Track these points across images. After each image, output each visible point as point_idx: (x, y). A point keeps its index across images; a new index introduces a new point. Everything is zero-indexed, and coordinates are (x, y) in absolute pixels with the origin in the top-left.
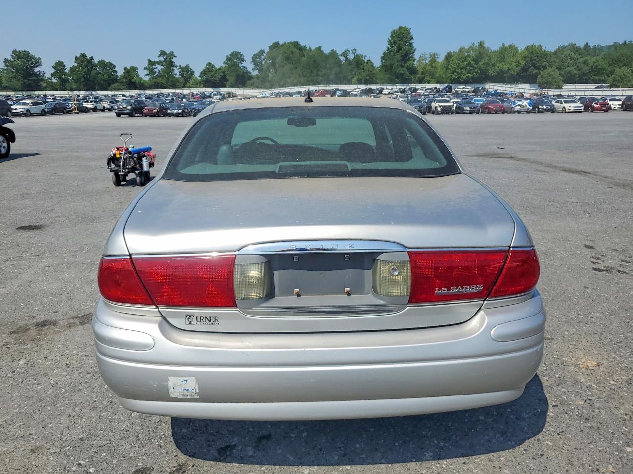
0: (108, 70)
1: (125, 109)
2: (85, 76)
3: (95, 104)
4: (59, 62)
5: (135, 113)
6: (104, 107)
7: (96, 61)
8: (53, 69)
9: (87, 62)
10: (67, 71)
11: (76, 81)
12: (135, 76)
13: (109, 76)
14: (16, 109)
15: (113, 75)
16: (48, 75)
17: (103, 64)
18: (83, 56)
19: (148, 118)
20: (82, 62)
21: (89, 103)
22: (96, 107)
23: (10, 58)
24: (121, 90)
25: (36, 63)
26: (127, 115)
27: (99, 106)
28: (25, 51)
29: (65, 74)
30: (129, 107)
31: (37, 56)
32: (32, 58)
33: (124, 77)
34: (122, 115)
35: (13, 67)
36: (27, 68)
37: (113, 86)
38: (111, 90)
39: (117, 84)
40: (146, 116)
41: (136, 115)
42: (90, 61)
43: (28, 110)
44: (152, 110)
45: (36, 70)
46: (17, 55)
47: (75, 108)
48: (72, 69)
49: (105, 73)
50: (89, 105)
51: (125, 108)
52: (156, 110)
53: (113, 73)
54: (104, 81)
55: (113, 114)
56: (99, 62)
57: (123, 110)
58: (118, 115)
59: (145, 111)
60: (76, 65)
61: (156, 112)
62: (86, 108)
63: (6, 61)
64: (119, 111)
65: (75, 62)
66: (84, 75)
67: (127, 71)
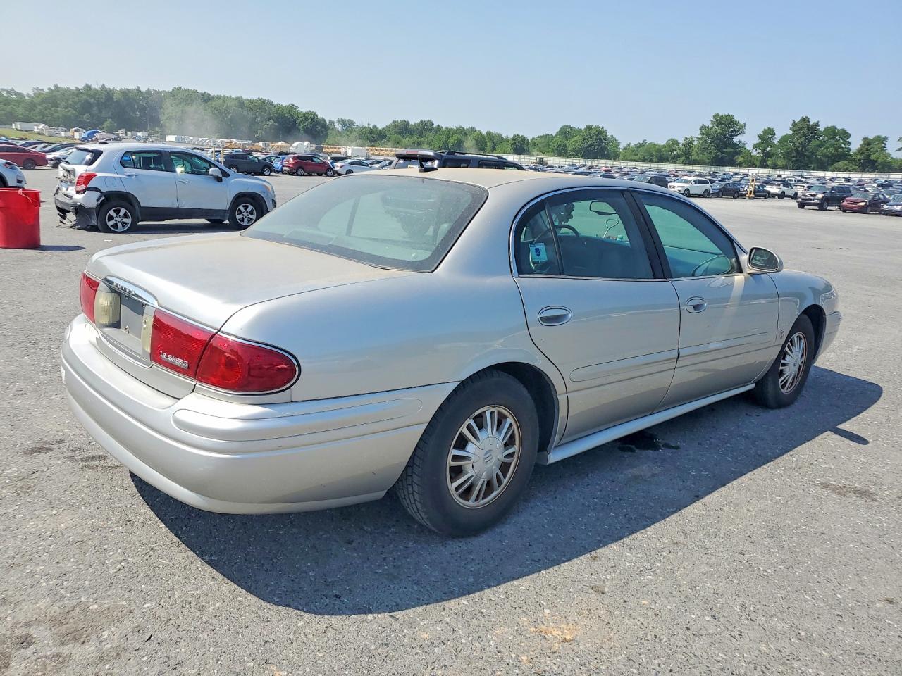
0: (837, 140)
1: (812, 198)
2: (800, 149)
3: (783, 188)
4: (769, 128)
5: (828, 206)
6: (796, 194)
7: (822, 128)
8: (758, 138)
9: (808, 129)
10: (776, 141)
11: (786, 155)
12: (879, 150)
13: (836, 149)
14: (674, 187)
15: (842, 148)
16: (749, 147)
17: (833, 132)
18: (805, 120)
19: (847, 214)
20: (801, 129)
21: (774, 187)
22: (783, 192)
23: (709, 124)
24: (850, 171)
25: (738, 131)
26: (817, 208)
27: (789, 191)
28: (729, 116)
29: (772, 145)
30: (820, 196)
31: (742, 122)
32: (736, 123)
33: (860, 152)
34: (806, 207)
35: (708, 136)
36: (725, 137)
37: (837, 165)
38: (833, 171)
39: (845, 162)
40: (844, 211)
41: (829, 208)
42: (813, 129)
43: (687, 190)
44: (856, 203)
45: (736, 139)
46: (717, 120)
47: (751, 192)
48: (784, 140)
49: (831, 145)
50: (774, 189)
51: (814, 196)
52: (863, 204)
53: (843, 146)
54: (827, 156)
55: (794, 203)
56: (827, 129)
57: (811, 200)
58: (801, 206)
59: (845, 203)
60: (791, 133)
61: (863, 206)
62: (768, 192)
63: (703, 127)
64: (803, 199)
65: (791, 129)
66: (799, 147)
67: (867, 143)
